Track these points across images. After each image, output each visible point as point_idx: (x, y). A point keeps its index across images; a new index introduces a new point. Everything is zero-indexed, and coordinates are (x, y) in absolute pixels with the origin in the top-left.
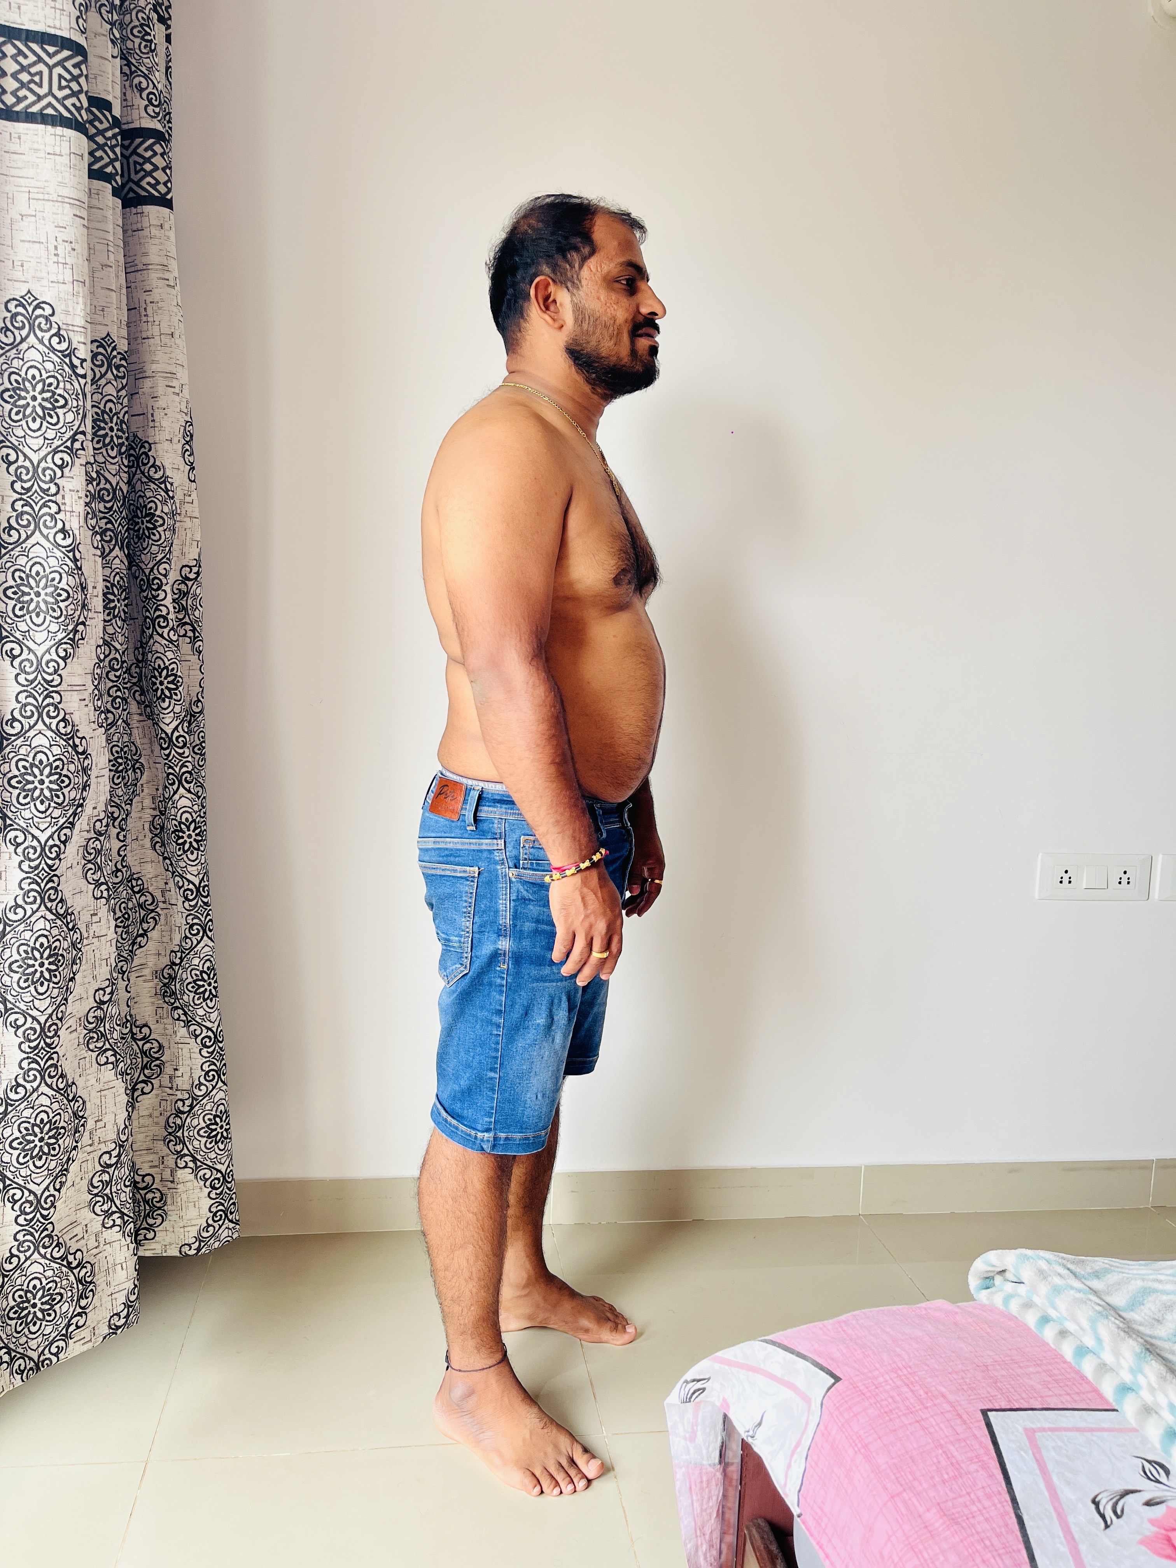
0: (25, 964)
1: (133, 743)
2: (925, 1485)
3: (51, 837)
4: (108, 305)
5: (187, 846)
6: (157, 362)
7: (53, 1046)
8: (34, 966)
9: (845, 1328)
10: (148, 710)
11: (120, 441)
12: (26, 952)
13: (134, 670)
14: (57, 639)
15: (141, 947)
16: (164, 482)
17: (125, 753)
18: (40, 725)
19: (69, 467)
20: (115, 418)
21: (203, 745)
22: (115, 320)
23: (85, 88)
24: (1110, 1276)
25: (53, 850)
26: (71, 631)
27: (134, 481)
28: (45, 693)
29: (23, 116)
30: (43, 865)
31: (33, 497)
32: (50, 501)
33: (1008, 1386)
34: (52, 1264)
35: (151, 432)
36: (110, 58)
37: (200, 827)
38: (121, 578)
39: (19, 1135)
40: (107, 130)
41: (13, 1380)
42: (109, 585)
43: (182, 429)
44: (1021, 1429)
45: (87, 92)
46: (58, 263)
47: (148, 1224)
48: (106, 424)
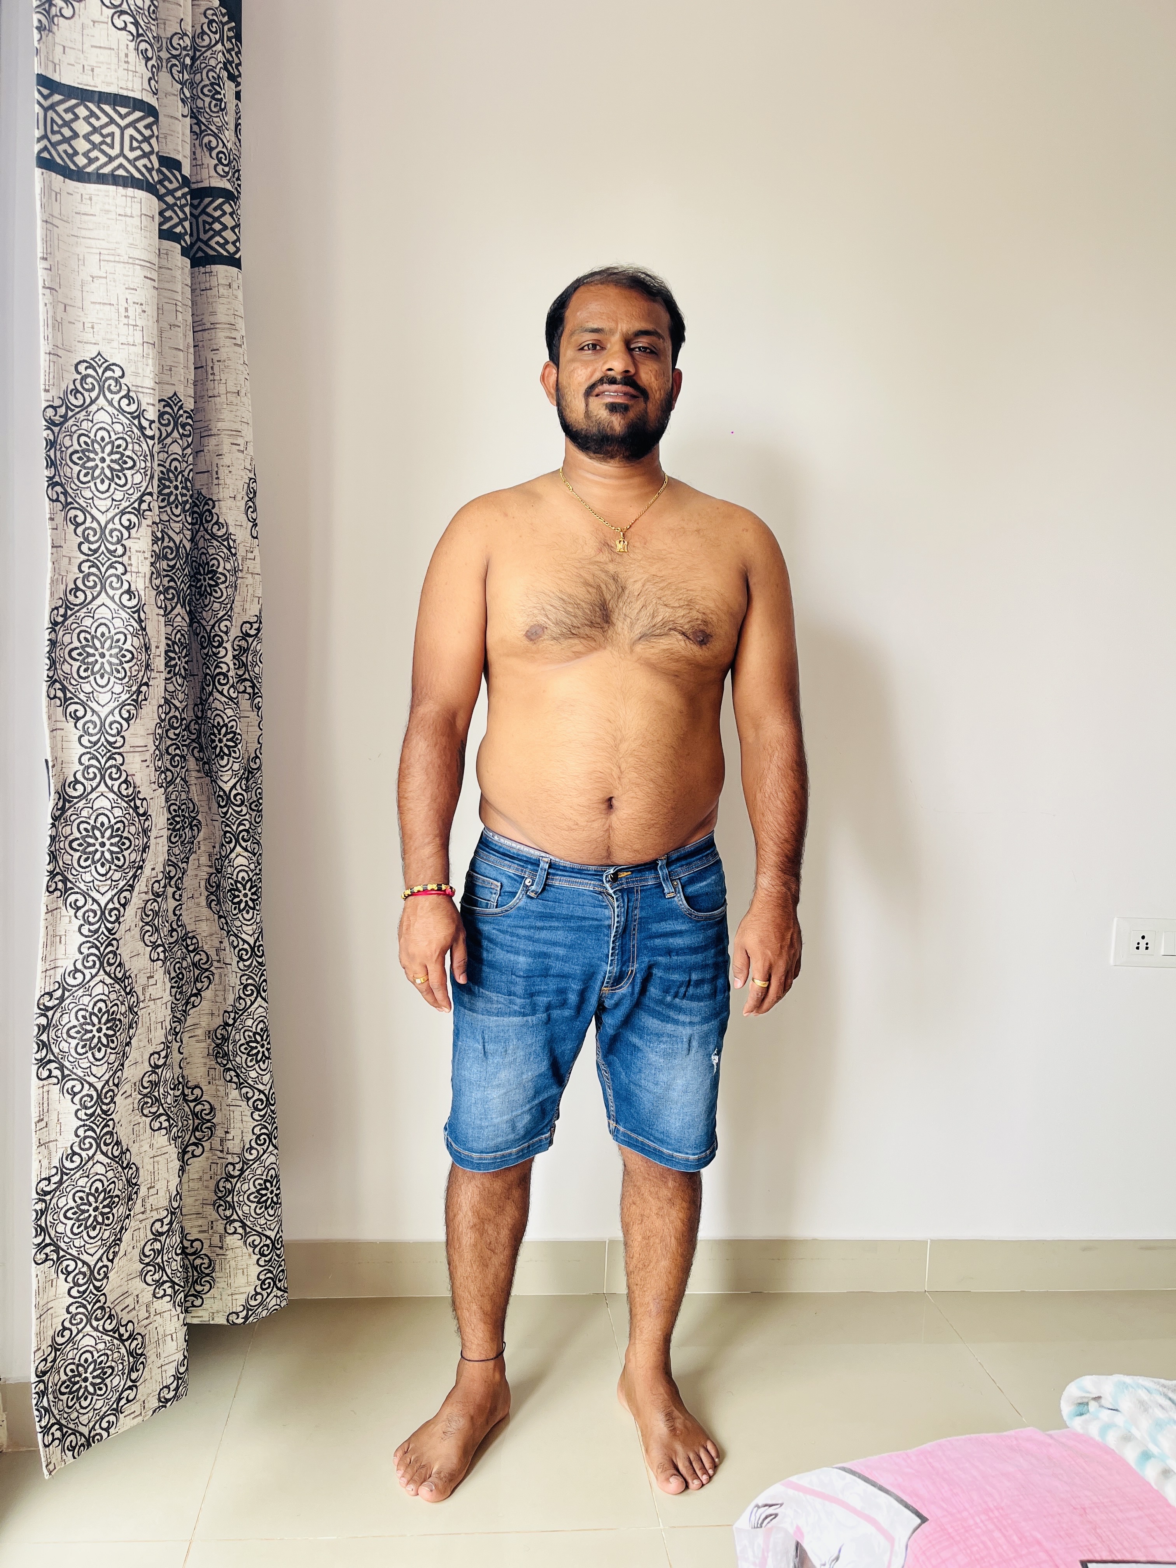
0: (83, 1029)
1: (191, 800)
3: (111, 900)
4: (176, 365)
5: (242, 905)
6: (223, 420)
7: (109, 1113)
8: (91, 1031)
10: (207, 766)
11: (185, 499)
12: (84, 1017)
13: (193, 727)
14: (121, 700)
15: (194, 1006)
16: (227, 539)
17: (183, 811)
18: (102, 788)
19: (136, 528)
20: (180, 476)
21: (261, 801)
22: (182, 379)
23: (156, 150)
25: (113, 914)
26: (135, 692)
27: (197, 538)
28: (108, 754)
29: (94, 178)
30: (103, 929)
31: (100, 559)
32: (116, 562)
34: (104, 1337)
35: (215, 489)
36: (180, 117)
37: (256, 886)
38: (182, 635)
39: (74, 1205)
40: (176, 190)
41: (64, 1457)
42: (170, 642)
43: (246, 485)
45: (157, 153)
46: (128, 325)
47: (195, 1290)
48: (171, 482)
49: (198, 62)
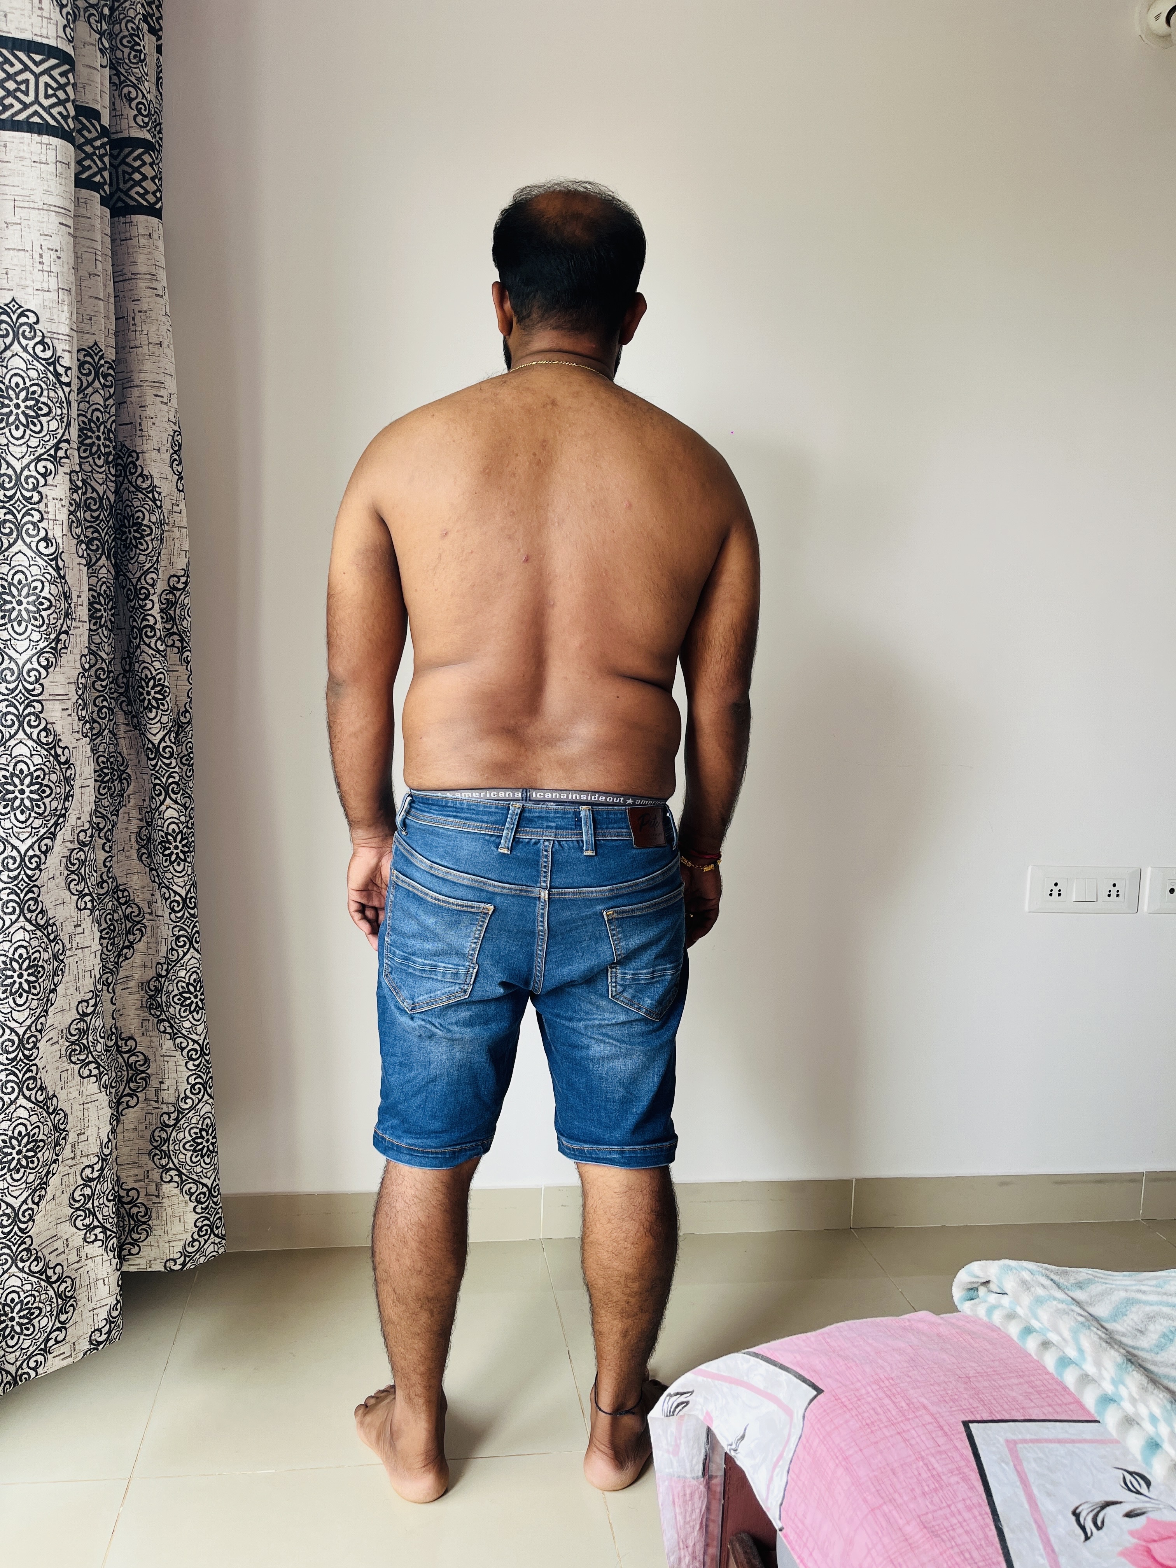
0: (4, 975)
1: (120, 753)
2: (906, 1498)
3: (31, 847)
4: (96, 314)
5: (173, 858)
6: (145, 371)
7: (32, 1058)
8: (12, 977)
9: (829, 1340)
10: (135, 719)
11: (107, 450)
12: (5, 963)
13: (121, 680)
14: (39, 648)
15: (127, 959)
16: (152, 492)
17: (111, 763)
18: (21, 735)
19: (52, 475)
20: (102, 427)
21: (192, 755)
22: (103, 329)
23: (72, 97)
24: (1093, 1286)
25: (33, 860)
26: (53, 640)
27: (122, 490)
28: (26, 702)
29: (9, 125)
30: (23, 875)
31: (16, 506)
32: (32, 509)
33: (990, 1398)
34: (30, 1278)
35: (138, 441)
36: (99, 68)
37: (187, 838)
38: (108, 587)
40: (95, 139)
42: (95, 594)
43: (170, 438)
44: (1001, 1440)
45: (74, 101)
46: (43, 271)
47: (132, 1239)
48: (93, 432)
49: (117, 12)
